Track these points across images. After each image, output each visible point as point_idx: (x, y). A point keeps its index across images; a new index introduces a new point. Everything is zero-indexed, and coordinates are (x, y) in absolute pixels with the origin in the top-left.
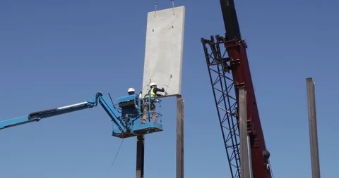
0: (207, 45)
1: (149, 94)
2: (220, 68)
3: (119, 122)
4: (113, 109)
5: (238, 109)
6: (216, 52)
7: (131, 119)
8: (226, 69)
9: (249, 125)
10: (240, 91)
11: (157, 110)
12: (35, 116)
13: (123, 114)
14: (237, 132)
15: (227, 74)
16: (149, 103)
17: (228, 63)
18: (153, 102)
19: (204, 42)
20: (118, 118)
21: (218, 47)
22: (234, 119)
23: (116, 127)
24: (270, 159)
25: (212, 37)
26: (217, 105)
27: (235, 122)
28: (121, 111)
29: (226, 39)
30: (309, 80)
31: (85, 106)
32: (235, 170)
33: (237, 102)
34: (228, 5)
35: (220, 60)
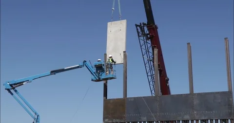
0: (138, 28)
1: (109, 61)
2: (145, 38)
3: (94, 75)
4: (92, 68)
5: (153, 58)
6: (143, 31)
7: (101, 73)
8: (148, 39)
9: (159, 65)
10: (155, 49)
11: (114, 69)
12: (54, 72)
13: (97, 70)
14: (153, 69)
15: (148, 41)
16: (110, 66)
17: (149, 36)
18: (111, 65)
19: (137, 26)
20: (94, 73)
21: (144, 28)
22: (152, 62)
23: (93, 77)
24: (169, 81)
25: (140, 23)
26: (143, 56)
27: (152, 64)
28: (95, 69)
29: (148, 24)
30: (188, 44)
31: (78, 67)
32: (152, 87)
33: (153, 55)
34: (148, 8)
35: (144, 35)
